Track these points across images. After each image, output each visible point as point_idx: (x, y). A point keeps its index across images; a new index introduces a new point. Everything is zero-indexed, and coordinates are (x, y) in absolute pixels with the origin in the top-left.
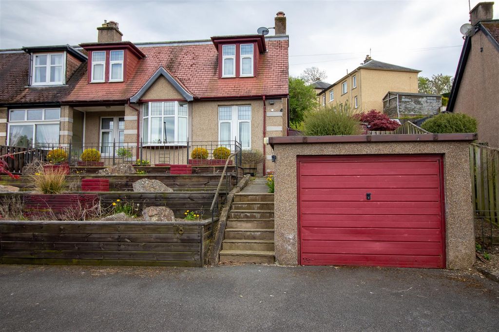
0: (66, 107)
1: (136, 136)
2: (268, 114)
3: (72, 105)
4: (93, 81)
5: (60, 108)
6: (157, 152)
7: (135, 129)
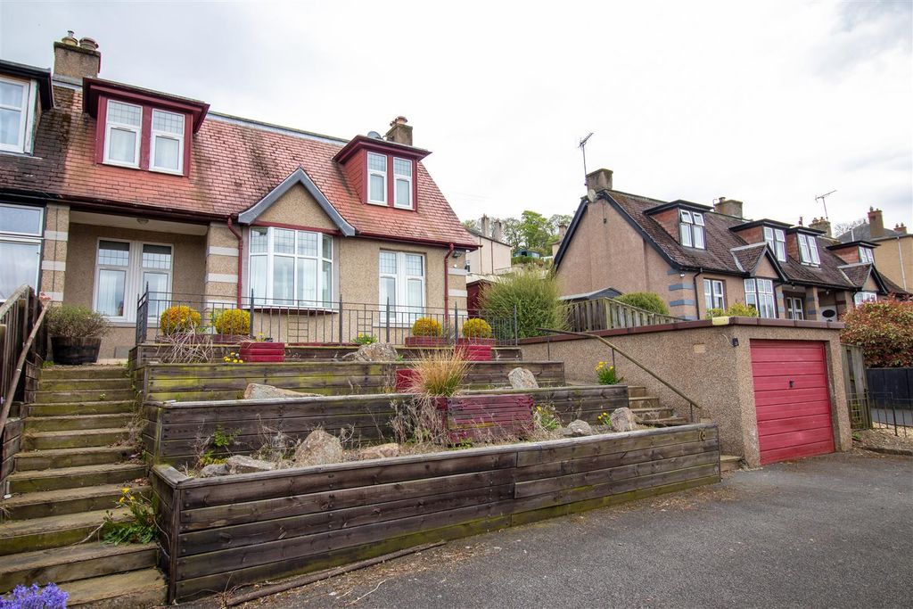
0: (61, 208)
1: (235, 287)
2: (450, 271)
3: (77, 204)
4: (106, 161)
5: (42, 209)
6: (275, 320)
7: (232, 273)
